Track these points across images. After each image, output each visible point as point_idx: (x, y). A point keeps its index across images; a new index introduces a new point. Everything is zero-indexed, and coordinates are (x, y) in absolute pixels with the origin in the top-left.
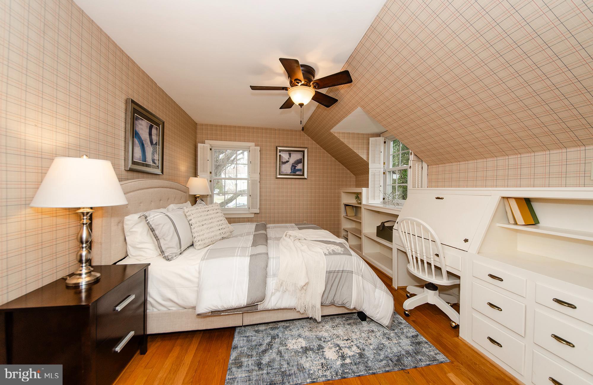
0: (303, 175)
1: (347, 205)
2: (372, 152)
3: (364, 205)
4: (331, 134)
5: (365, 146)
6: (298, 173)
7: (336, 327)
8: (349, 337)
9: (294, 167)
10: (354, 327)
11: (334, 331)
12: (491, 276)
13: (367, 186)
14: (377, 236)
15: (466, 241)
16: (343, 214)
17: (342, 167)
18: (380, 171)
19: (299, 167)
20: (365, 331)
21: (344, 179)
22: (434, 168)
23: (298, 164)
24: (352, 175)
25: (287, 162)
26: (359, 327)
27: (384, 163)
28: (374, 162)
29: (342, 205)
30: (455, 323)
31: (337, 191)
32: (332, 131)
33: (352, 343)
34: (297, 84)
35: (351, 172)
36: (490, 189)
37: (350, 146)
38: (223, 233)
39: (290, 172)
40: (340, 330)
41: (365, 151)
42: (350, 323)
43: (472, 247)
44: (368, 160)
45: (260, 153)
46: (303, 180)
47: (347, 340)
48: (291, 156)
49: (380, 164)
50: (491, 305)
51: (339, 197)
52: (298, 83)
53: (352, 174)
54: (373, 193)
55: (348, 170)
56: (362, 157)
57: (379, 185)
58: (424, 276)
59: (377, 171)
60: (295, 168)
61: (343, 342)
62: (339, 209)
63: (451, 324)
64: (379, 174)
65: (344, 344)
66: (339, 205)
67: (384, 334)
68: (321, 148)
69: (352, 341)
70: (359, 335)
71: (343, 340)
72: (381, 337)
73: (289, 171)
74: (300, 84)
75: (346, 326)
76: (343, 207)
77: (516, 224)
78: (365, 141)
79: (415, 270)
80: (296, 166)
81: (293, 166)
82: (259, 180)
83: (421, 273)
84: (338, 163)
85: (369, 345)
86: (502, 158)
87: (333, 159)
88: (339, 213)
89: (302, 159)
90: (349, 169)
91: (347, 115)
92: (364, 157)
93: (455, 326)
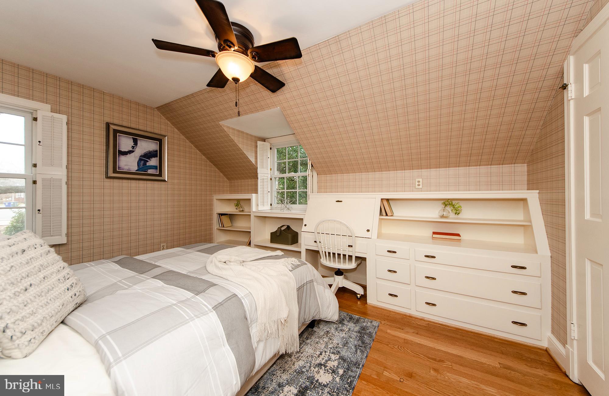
0: (160, 175)
1: (222, 215)
2: (261, 156)
3: (254, 212)
4: (219, 126)
5: (254, 149)
6: (150, 171)
7: (301, 349)
8: (320, 351)
9: (142, 162)
10: (313, 338)
11: (303, 354)
12: (389, 251)
13: (256, 191)
14: (271, 242)
15: (368, 231)
16: (216, 225)
17: (214, 168)
18: (267, 177)
19: (153, 162)
20: (324, 336)
21: (217, 184)
22: (323, 177)
23: (152, 158)
24: (226, 179)
25: (130, 152)
26: (316, 335)
27: (271, 169)
28: (263, 167)
29: (215, 215)
30: (359, 294)
31: (208, 198)
32: (221, 123)
33: (326, 353)
34: (228, 48)
35: (225, 175)
36: (352, 193)
37: (240, 146)
38: (77, 295)
39: (136, 168)
40: (307, 350)
41: (254, 154)
42: (307, 337)
43: (374, 234)
44: (257, 164)
45: (68, 129)
46: (160, 183)
47: (321, 354)
48: (137, 144)
49: (267, 169)
50: (390, 271)
51: (211, 205)
52: (230, 47)
53: (225, 177)
54: (262, 199)
55: (221, 174)
56: (251, 160)
57: (268, 191)
58: (335, 265)
59: (265, 177)
60: (145, 164)
61: (320, 359)
62: (211, 219)
63: (357, 297)
64: (267, 179)
65: (323, 359)
66: (211, 215)
67: (336, 329)
68: (187, 141)
69: (325, 352)
70: (323, 342)
71: (319, 357)
72: (336, 332)
73: (134, 167)
74: (233, 49)
75: (307, 342)
76: (215, 218)
77: (387, 215)
78: (253, 144)
79: (327, 262)
80: (148, 161)
81: (140, 160)
82: (65, 180)
83: (332, 263)
84: (209, 163)
85: (338, 346)
86: (371, 173)
87: (203, 157)
88: (211, 225)
89: (157, 151)
90: (222, 172)
91: (257, 111)
92: (253, 160)
93: (360, 296)
